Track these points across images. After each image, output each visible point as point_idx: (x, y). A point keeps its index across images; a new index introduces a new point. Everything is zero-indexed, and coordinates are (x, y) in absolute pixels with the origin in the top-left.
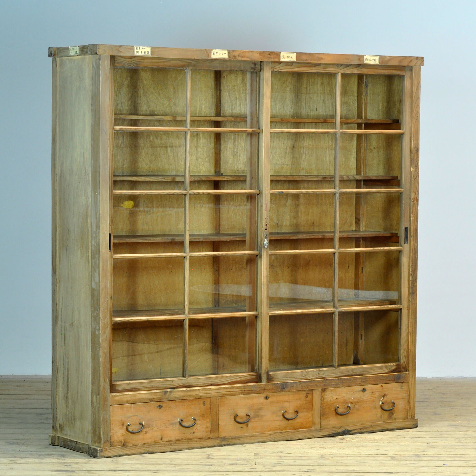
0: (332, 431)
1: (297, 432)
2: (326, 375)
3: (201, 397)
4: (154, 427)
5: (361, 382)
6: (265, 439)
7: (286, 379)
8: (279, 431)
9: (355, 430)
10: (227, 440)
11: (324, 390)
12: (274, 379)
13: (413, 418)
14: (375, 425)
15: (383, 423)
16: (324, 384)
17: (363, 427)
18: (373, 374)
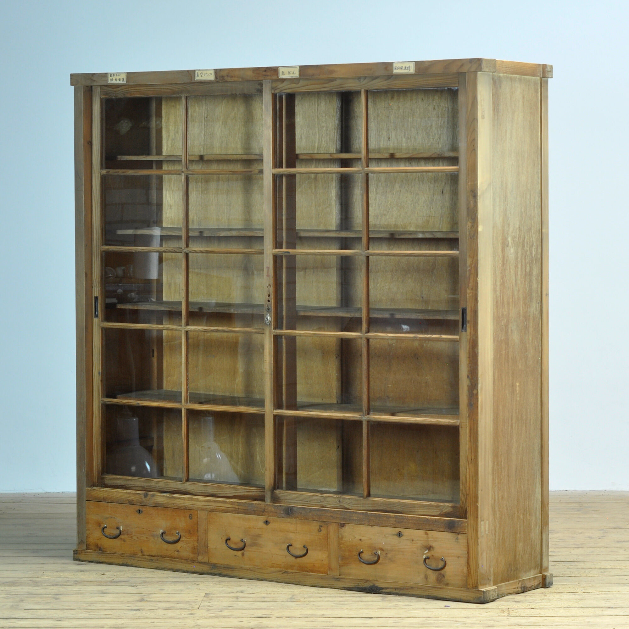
0: (355, 583)
1: (308, 575)
2: (349, 506)
3: (186, 507)
4: (133, 535)
5: (394, 523)
6: (266, 577)
7: (296, 501)
8: (284, 570)
9: (387, 588)
10: (218, 569)
11: (343, 525)
12: (280, 499)
13: (475, 589)
14: (417, 588)
15: (429, 587)
16: (343, 517)
17: (398, 587)
18: (417, 514)
